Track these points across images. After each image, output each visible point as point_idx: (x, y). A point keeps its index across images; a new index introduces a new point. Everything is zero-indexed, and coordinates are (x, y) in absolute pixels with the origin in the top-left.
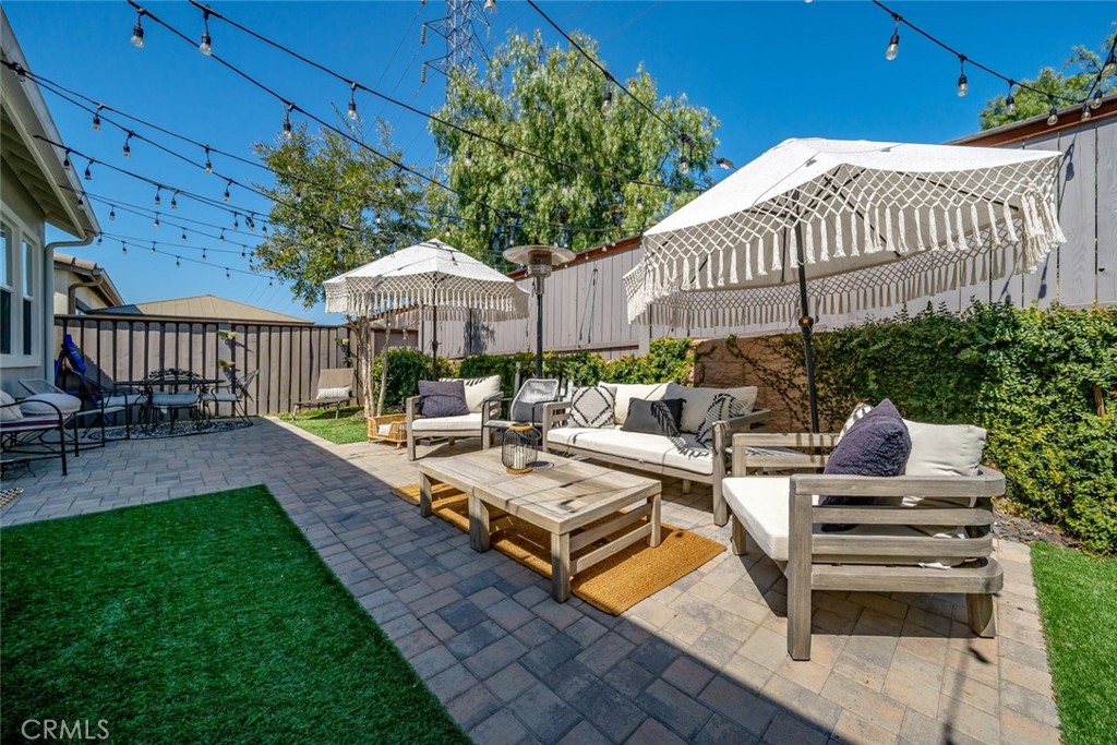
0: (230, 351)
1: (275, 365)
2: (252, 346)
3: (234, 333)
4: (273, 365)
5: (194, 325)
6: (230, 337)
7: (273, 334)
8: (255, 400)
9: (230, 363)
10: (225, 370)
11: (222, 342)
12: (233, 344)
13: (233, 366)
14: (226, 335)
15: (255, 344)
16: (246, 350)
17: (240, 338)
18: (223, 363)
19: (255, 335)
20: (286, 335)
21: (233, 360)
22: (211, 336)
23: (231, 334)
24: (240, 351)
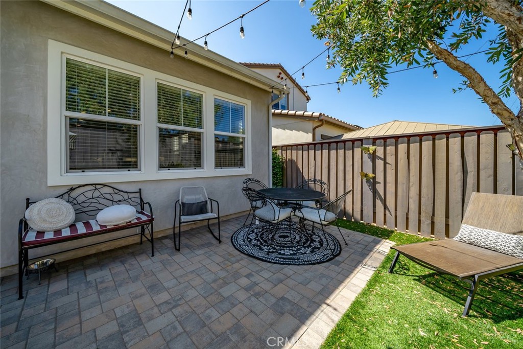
0: (371, 164)
1: (414, 179)
2: (390, 159)
3: (374, 147)
4: (412, 179)
5: (347, 143)
6: (371, 151)
7: (412, 145)
8: (393, 214)
9: (371, 175)
10: (368, 181)
11: (365, 156)
12: (373, 157)
13: (374, 178)
14: (368, 149)
15: (394, 157)
16: (385, 163)
17: (380, 152)
18: (366, 175)
19: (394, 148)
20: (427, 145)
21: (374, 172)
22: (358, 151)
23: (372, 148)
24: (380, 163)
